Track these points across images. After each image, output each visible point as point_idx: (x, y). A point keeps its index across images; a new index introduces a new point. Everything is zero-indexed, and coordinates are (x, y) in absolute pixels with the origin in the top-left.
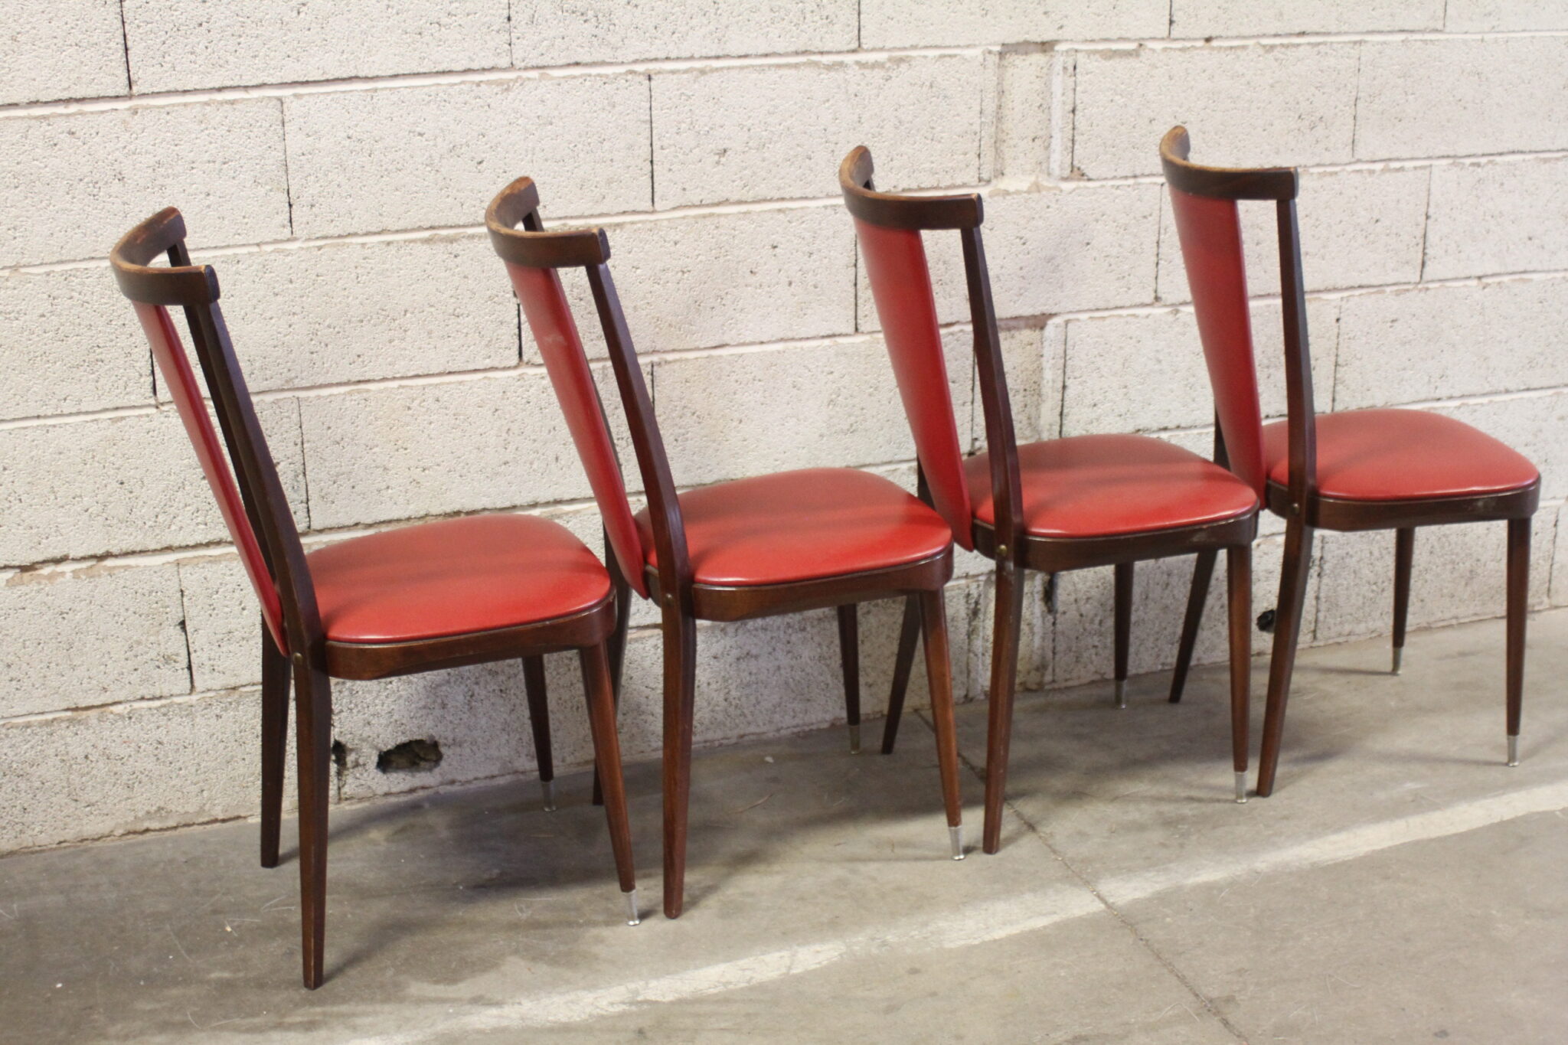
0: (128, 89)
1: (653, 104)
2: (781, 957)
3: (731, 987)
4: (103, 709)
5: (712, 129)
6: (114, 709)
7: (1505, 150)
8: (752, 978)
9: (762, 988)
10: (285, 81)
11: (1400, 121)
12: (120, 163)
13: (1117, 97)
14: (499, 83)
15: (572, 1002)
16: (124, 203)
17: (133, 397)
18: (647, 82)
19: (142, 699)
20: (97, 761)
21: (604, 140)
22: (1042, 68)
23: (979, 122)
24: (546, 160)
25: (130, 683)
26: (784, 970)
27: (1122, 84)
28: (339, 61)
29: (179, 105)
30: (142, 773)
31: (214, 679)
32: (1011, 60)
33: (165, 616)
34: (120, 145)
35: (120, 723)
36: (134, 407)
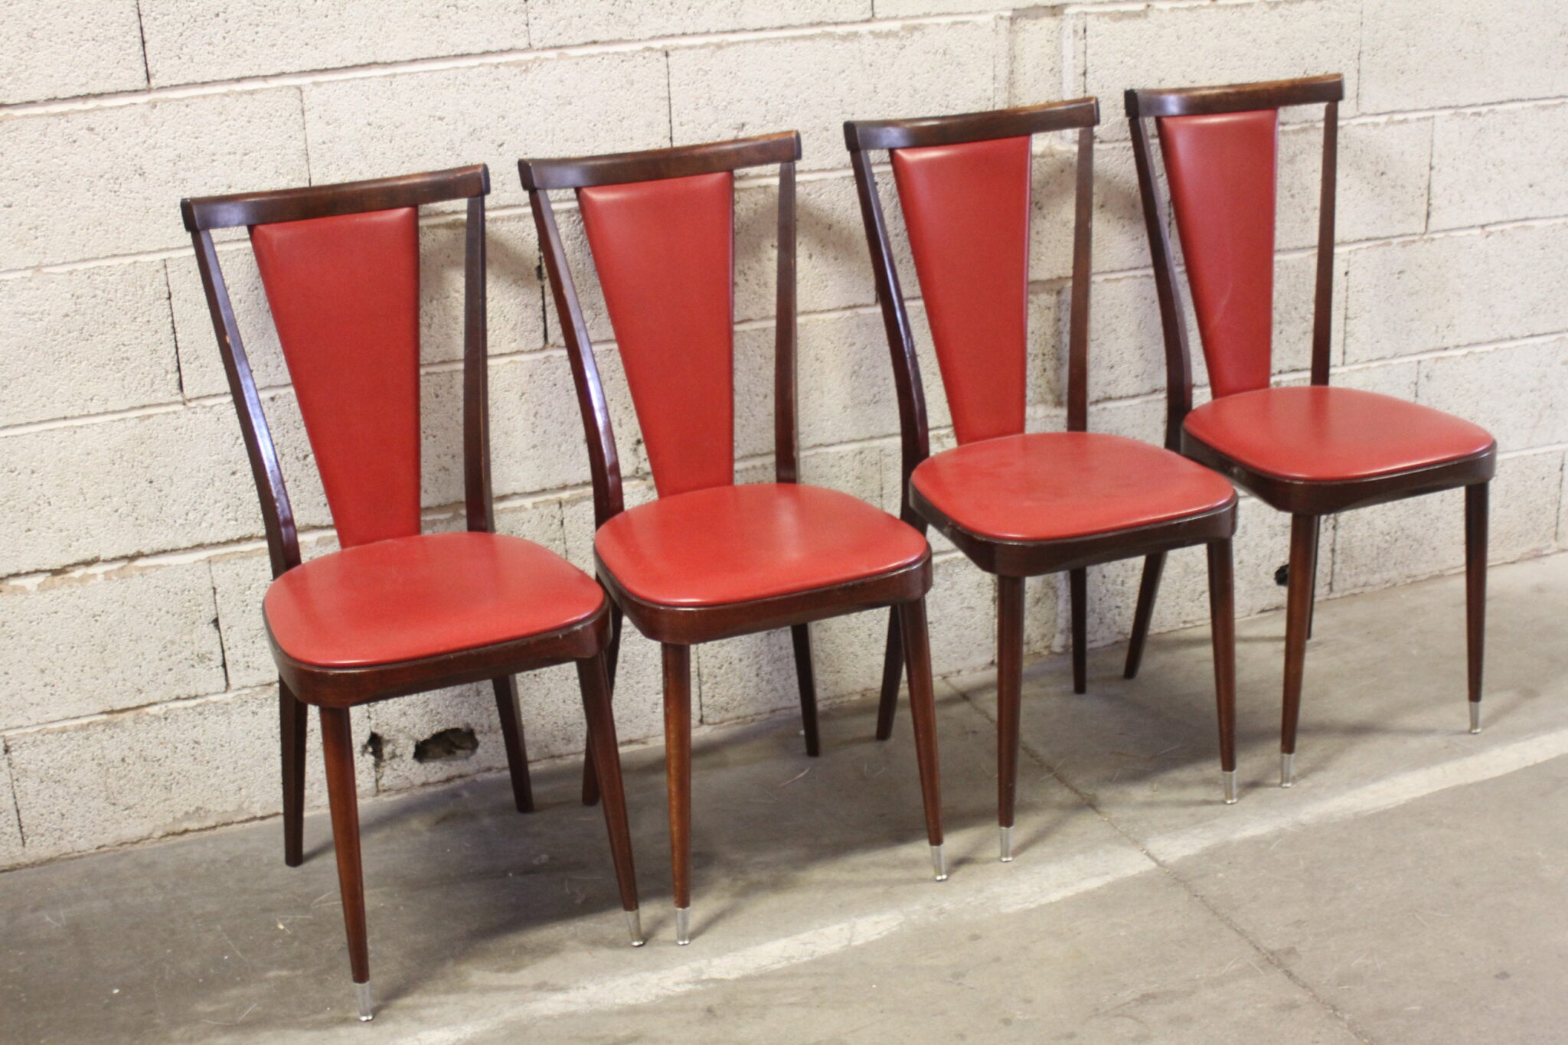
0: (146, 82)
1: (671, 80)
2: (841, 929)
3: (794, 961)
4: (138, 711)
5: (729, 103)
6: (147, 710)
7: (1505, 99)
8: (814, 952)
9: (824, 961)
10: (304, 69)
11: (1403, 73)
12: (141, 158)
13: (1127, 59)
14: (518, 64)
15: (637, 984)
16: (146, 199)
17: (160, 395)
18: (665, 58)
19: (178, 699)
20: (134, 764)
21: (623, 118)
22: (1052, 32)
23: (992, 88)
24: (567, 140)
25: (164, 683)
26: (845, 943)
27: (1131, 45)
28: (357, 47)
29: (198, 97)
30: (179, 773)
31: (248, 676)
32: (1022, 25)
33: (198, 614)
34: (140, 140)
35: (156, 724)
36: (160, 405)
